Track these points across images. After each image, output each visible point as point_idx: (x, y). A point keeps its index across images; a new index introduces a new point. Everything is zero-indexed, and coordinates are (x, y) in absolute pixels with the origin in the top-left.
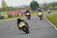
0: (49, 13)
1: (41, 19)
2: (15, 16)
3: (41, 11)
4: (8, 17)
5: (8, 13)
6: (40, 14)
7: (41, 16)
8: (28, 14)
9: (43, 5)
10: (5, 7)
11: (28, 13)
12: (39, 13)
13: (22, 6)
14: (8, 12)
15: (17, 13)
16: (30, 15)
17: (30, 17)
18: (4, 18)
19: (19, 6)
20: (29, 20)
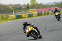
2: (45, 14)
10: (34, 4)
14: (38, 9)
15: (47, 11)
17: (60, 17)
19: (50, 3)
20: (59, 20)
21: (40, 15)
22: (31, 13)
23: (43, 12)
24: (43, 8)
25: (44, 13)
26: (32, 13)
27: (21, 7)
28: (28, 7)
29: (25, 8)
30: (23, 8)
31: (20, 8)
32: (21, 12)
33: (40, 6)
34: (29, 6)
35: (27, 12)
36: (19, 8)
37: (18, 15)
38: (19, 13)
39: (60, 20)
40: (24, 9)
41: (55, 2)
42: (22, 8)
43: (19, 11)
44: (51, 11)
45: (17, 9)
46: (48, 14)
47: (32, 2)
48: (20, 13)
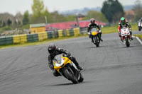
0: (140, 30)
1: (128, 45)
2: (64, 36)
3: (127, 26)
4: (46, 37)
5: (48, 28)
6: (125, 31)
7: (128, 36)
8: (94, 32)
9: (133, 10)
10: (40, 14)
11: (94, 29)
12: (122, 30)
13: (83, 11)
14: (49, 25)
15: (70, 28)
16: (99, 35)
18: (38, 39)
19: (76, 11)
20: (98, 46)
21: (53, 36)
22: (32, 33)
23: (60, 31)
24: (60, 21)
25: (63, 34)
26: (36, 33)
27: (11, 19)
28: (26, 20)
29: (19, 23)
30: (16, 22)
31: (9, 22)
32: (12, 32)
33: (54, 17)
34: (29, 18)
35: (24, 30)
36: (6, 22)
37: (4, 37)
38: (7, 32)
39: (100, 45)
40: (18, 25)
41: (86, 9)
42: (13, 23)
43: (6, 29)
44: (78, 28)
45: (2, 25)
46: (72, 34)
47: (36, 9)
48: (9, 34)
